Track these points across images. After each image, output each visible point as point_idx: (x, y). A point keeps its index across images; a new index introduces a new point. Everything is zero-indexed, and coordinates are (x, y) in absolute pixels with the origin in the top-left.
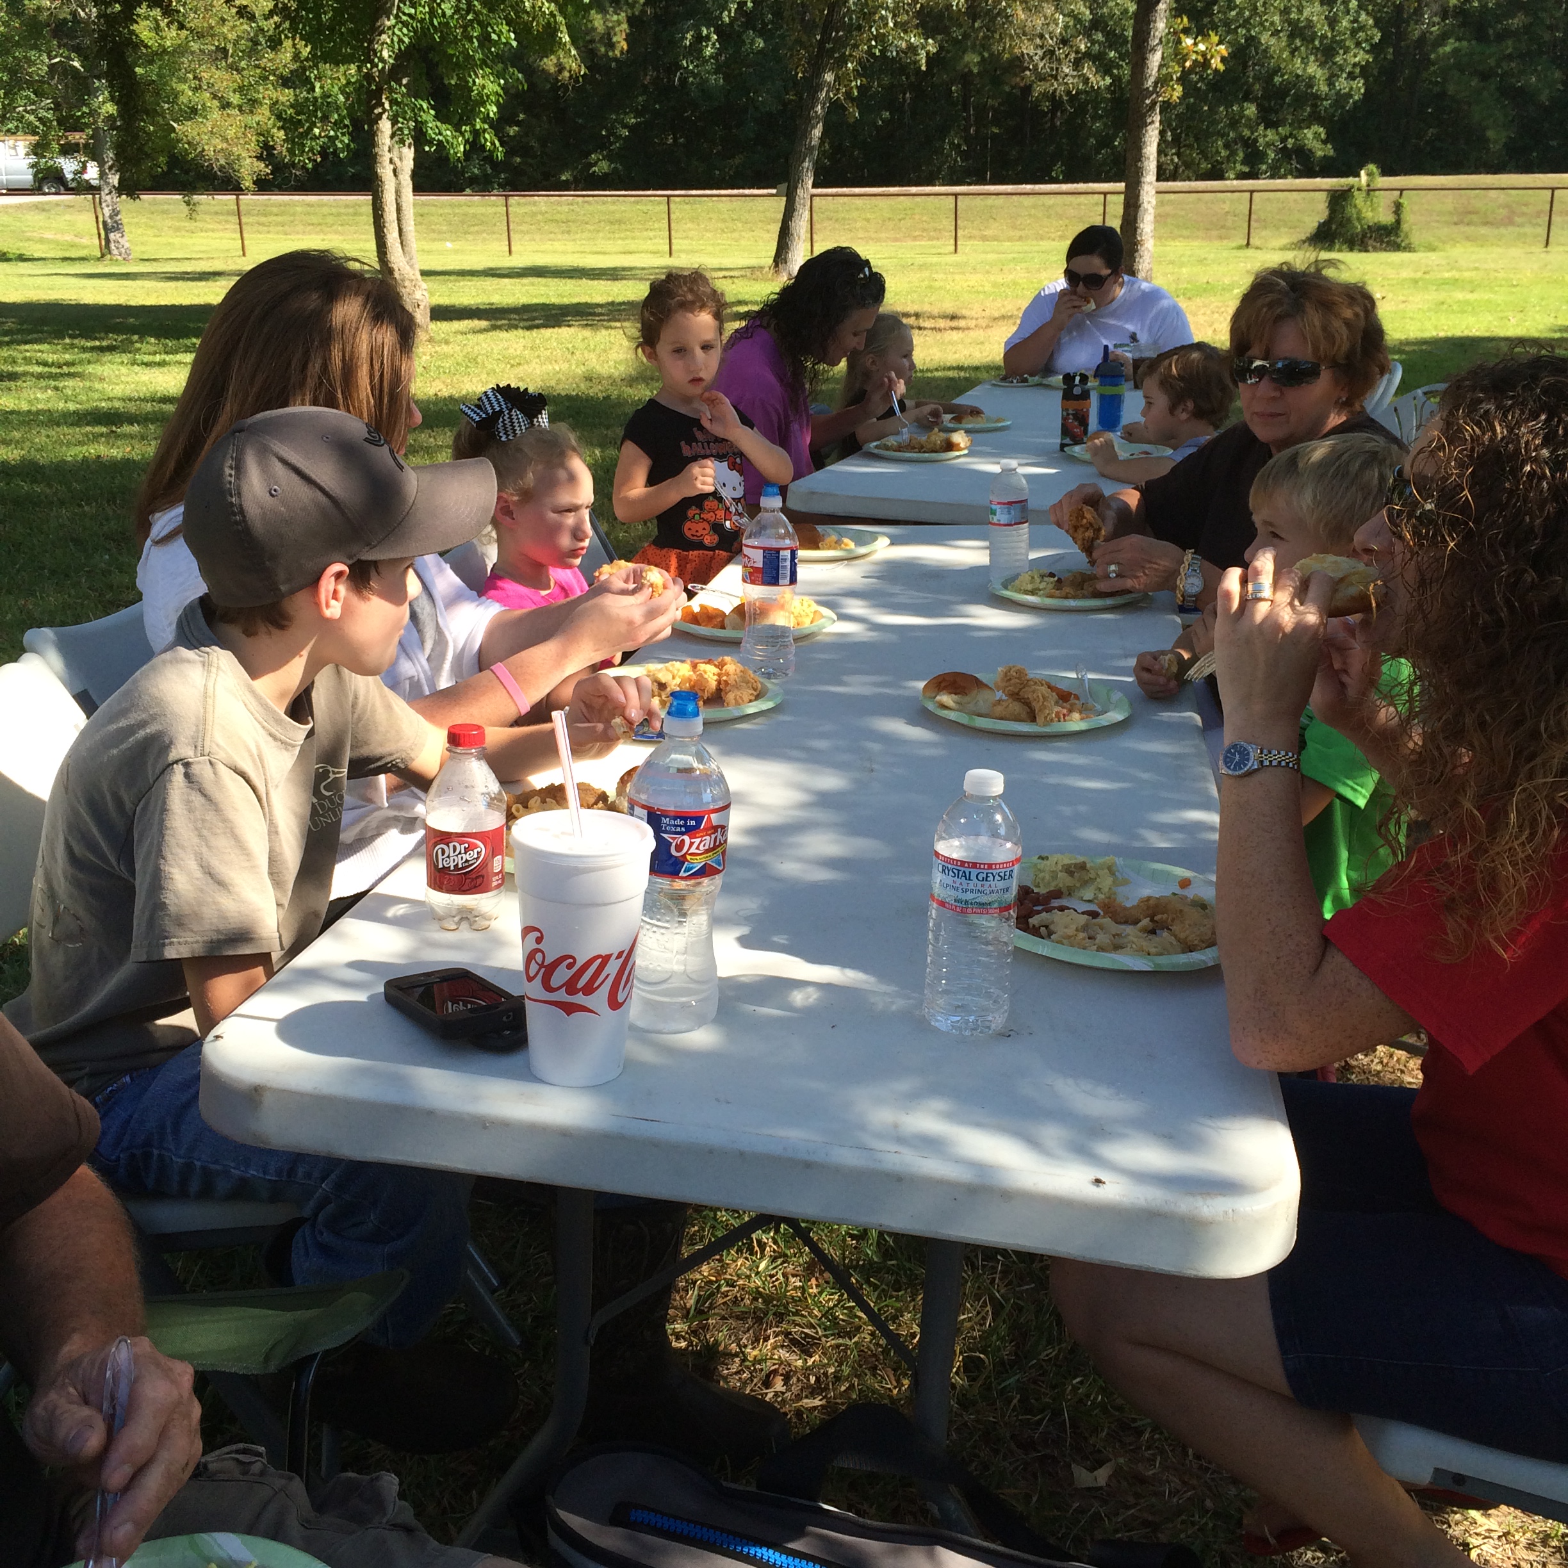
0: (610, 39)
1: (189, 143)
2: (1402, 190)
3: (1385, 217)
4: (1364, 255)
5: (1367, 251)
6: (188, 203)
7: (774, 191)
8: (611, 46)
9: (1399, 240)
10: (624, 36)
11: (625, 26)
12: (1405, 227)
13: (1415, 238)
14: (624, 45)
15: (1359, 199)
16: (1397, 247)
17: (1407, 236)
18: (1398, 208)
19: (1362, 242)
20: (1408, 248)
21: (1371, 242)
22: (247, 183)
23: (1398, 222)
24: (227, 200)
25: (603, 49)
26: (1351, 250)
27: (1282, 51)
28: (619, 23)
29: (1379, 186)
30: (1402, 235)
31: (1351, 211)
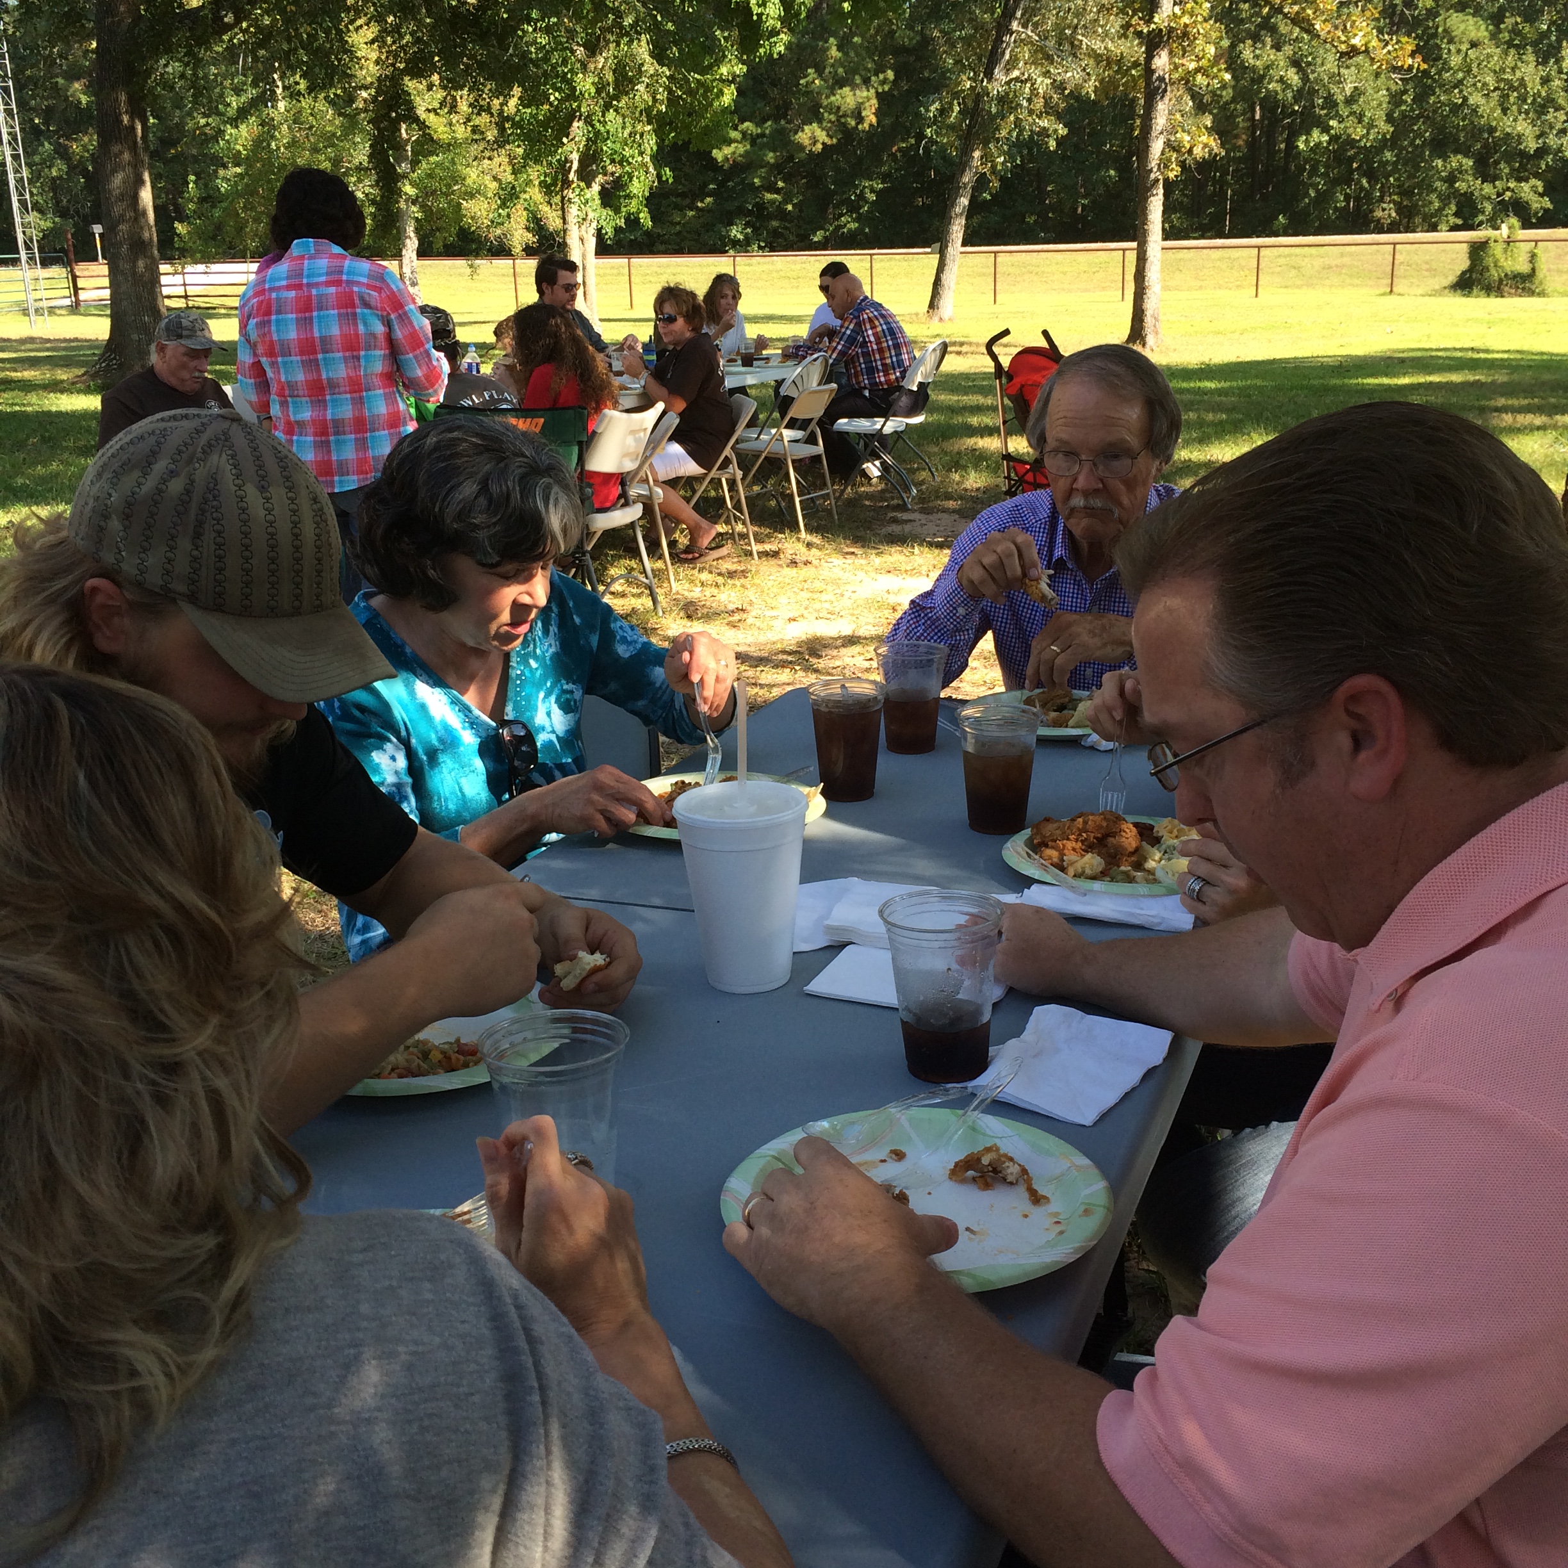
0: (860, 113)
1: (472, 218)
2: (1536, 241)
3: (1523, 267)
4: (1499, 299)
5: (1502, 297)
6: (471, 266)
7: (929, 250)
8: (860, 119)
9: (1533, 287)
10: (873, 110)
11: (874, 102)
12: (1540, 274)
13: (1549, 286)
14: (874, 120)
15: (1497, 250)
16: (1531, 293)
17: (1541, 283)
18: (1533, 257)
19: (1499, 288)
20: (1542, 294)
21: (1506, 289)
22: (518, 249)
23: (1533, 270)
24: (503, 264)
25: (853, 123)
26: (1488, 295)
27: (1493, 110)
28: (868, 99)
29: (1519, 238)
30: (1537, 282)
31: (1489, 261)
